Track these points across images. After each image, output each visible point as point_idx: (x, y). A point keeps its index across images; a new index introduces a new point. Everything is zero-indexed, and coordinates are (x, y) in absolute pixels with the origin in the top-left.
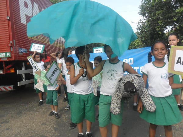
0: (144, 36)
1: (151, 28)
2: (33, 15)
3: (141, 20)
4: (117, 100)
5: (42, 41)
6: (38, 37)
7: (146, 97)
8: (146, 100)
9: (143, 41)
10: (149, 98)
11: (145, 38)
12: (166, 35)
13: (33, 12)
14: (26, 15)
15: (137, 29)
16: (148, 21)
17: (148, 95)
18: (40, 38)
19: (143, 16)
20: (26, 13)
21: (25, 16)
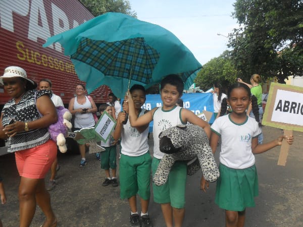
0: (240, 58)
1: (253, 44)
2: (29, 13)
3: (235, 30)
4: (164, 165)
5: (51, 65)
6: (43, 59)
7: (204, 159)
8: (204, 164)
9: (239, 67)
10: (210, 161)
11: (242, 61)
12: (279, 56)
13: (30, 8)
14: (14, 13)
15: (229, 46)
16: (249, 31)
17: (208, 157)
18: (46, 60)
19: (240, 23)
20: (14, 9)
21: (11, 14)
